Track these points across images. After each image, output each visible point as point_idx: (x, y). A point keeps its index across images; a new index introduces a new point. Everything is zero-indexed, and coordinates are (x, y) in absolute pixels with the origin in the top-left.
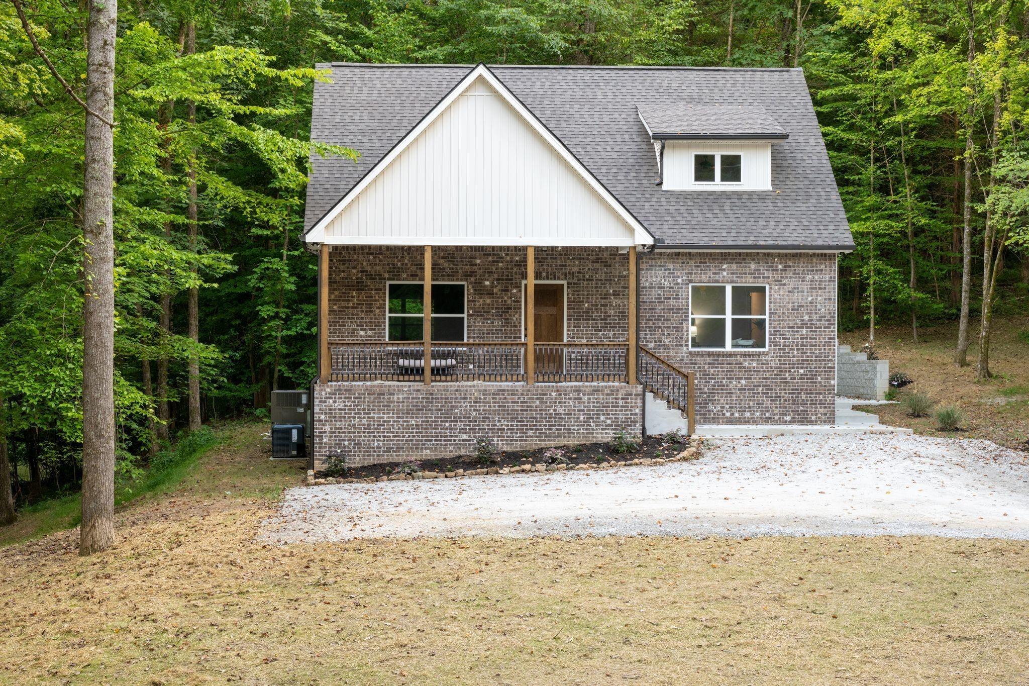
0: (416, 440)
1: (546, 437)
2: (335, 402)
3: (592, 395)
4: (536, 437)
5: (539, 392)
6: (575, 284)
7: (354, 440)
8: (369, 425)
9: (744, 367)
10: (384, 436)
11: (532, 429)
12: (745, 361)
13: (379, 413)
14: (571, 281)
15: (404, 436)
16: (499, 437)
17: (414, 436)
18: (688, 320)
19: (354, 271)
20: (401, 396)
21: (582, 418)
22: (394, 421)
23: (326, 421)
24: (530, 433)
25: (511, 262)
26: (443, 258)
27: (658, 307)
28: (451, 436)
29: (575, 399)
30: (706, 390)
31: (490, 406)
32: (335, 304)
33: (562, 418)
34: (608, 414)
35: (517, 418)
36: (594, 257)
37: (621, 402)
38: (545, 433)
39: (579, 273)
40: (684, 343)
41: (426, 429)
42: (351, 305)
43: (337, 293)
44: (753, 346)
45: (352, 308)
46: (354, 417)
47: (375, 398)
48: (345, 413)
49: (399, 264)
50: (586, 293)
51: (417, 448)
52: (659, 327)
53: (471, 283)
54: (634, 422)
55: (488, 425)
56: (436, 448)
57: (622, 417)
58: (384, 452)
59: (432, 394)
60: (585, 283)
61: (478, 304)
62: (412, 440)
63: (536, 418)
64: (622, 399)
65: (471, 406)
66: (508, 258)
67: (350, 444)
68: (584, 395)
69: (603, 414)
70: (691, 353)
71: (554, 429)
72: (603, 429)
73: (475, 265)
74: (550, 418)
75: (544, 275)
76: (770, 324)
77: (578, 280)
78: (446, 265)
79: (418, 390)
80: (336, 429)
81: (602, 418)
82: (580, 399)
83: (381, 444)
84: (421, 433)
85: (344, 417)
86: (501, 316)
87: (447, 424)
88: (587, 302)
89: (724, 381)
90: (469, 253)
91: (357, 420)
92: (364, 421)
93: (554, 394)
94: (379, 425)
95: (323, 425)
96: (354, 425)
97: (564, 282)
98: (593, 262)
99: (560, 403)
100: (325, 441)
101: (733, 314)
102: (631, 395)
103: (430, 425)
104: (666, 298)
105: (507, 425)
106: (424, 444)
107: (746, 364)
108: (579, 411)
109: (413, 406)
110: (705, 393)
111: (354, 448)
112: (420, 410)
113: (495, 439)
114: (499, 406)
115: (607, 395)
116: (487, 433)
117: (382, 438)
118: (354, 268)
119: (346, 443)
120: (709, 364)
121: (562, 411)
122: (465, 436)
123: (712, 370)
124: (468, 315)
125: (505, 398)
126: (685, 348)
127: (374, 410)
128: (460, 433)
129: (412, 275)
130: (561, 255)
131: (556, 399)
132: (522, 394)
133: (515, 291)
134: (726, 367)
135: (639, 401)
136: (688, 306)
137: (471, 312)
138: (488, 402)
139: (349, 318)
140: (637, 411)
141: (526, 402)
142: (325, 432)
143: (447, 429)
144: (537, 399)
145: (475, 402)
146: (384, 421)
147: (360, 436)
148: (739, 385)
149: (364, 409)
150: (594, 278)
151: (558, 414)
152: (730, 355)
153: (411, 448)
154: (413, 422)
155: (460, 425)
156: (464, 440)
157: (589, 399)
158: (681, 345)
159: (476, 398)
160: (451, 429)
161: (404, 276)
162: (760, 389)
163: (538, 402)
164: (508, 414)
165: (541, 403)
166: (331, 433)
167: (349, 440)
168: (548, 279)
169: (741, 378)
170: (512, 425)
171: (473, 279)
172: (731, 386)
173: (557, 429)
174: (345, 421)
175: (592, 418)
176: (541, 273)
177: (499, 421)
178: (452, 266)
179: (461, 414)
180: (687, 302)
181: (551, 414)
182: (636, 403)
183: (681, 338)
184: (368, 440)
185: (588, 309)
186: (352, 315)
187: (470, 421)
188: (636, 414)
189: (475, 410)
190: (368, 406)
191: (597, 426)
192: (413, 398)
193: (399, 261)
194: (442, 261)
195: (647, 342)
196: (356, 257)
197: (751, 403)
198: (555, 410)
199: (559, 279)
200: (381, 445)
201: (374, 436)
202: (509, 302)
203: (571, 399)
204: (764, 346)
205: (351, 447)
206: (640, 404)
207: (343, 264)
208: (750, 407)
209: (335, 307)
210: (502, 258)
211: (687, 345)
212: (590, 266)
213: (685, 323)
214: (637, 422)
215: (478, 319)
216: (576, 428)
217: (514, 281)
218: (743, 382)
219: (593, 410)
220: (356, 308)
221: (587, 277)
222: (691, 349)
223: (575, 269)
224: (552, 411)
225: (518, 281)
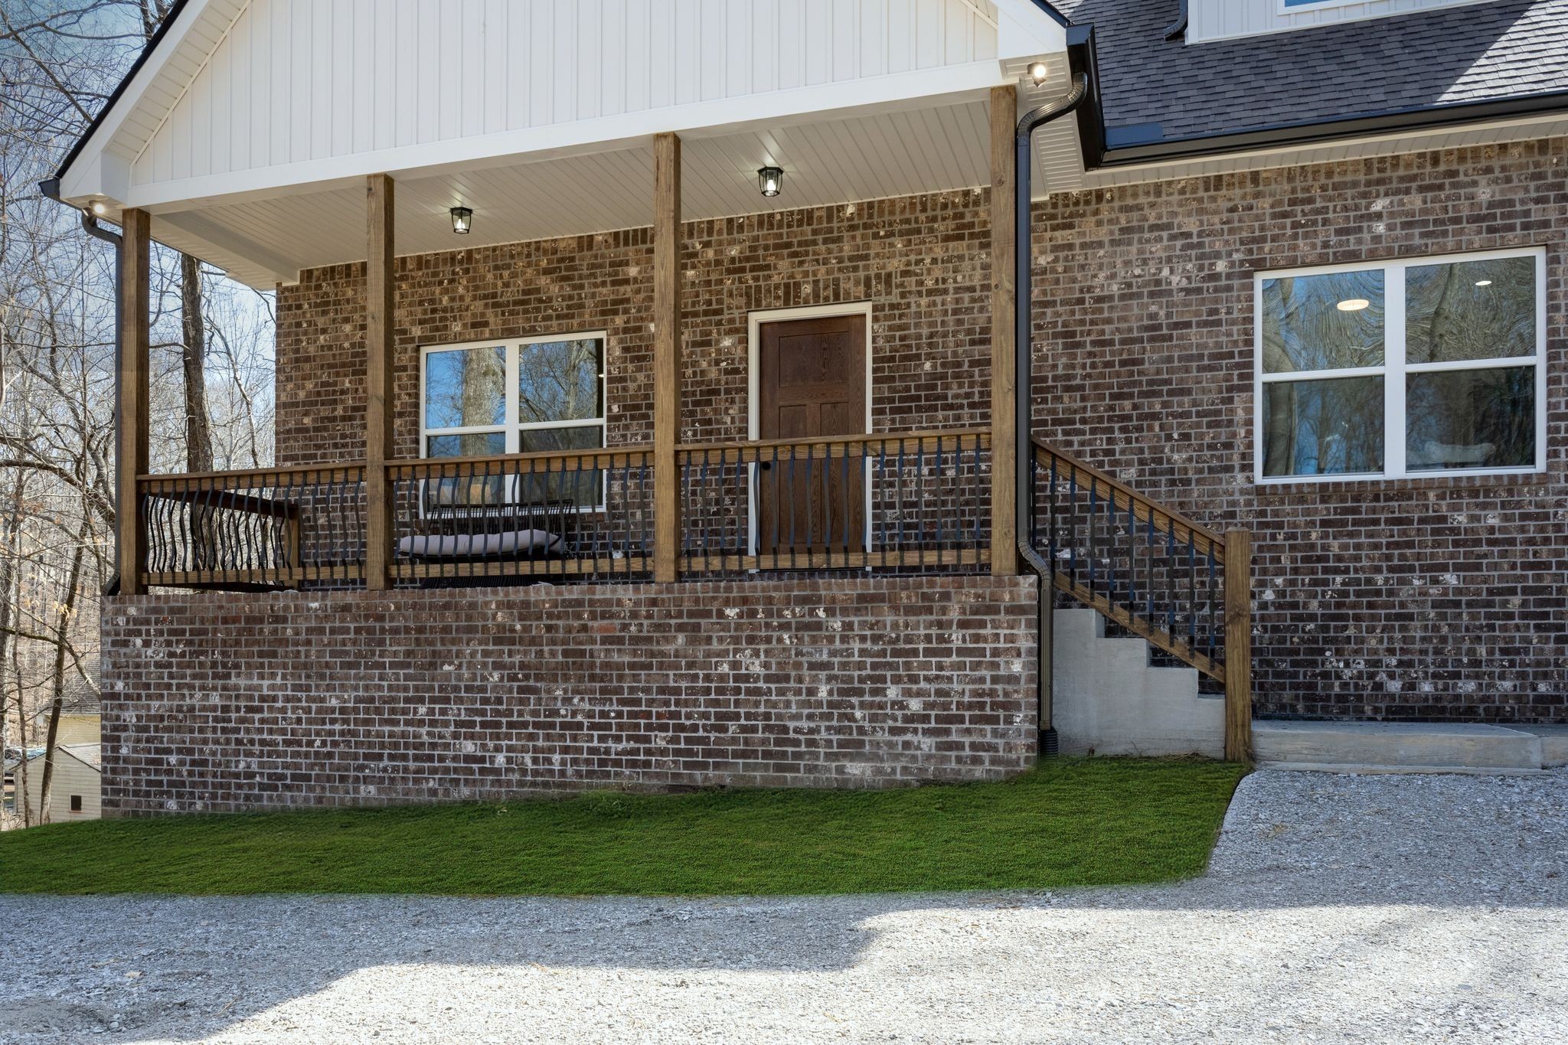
0: (343, 756)
1: (707, 753)
2: (147, 644)
3: (857, 611)
4: (678, 752)
5: (687, 606)
6: (892, 306)
7: (191, 751)
8: (226, 709)
9: (1454, 531)
10: (263, 742)
11: (664, 728)
12: (1456, 508)
13: (250, 677)
14: (883, 299)
15: (310, 744)
16: (565, 750)
17: (335, 744)
18: (1250, 388)
19: (348, 328)
20: (303, 626)
21: (823, 692)
22: (287, 699)
23: (128, 697)
24: (660, 741)
25: (718, 263)
26: (547, 272)
27: (1152, 357)
28: (433, 746)
29: (803, 627)
30: (1314, 606)
31: (540, 654)
32: (306, 414)
33: (757, 692)
34: (915, 680)
35: (619, 690)
36: (951, 224)
37: (956, 637)
38: (704, 741)
39: (905, 273)
40: (1236, 461)
41: (367, 722)
42: (339, 412)
43: (309, 385)
44: (1486, 464)
45: (344, 419)
46: (191, 687)
47: (239, 632)
48: (171, 676)
49: (445, 299)
50: (925, 331)
51: (343, 779)
52: (1154, 416)
53: (616, 332)
54: (1005, 706)
55: (535, 713)
56: (392, 780)
57: (961, 689)
58: (263, 787)
59: (381, 618)
60: (924, 301)
61: (632, 386)
62: (330, 755)
63: (677, 691)
64: (963, 625)
65: (485, 654)
66: (710, 254)
67: (182, 763)
68: (829, 611)
69: (897, 680)
70: (1261, 490)
71: (732, 726)
72: (893, 731)
73: (626, 281)
74: (720, 691)
75: (807, 289)
76: (1550, 381)
77: (903, 295)
78: (555, 289)
79: (346, 608)
80: (149, 718)
81: (893, 692)
82: (818, 626)
83: (254, 762)
84: (354, 733)
85: (169, 686)
86: (692, 413)
87: (422, 710)
88: (930, 357)
89: (1380, 579)
90: (611, 253)
91: (198, 695)
92: (215, 699)
93: (731, 612)
94: (250, 709)
95: (121, 707)
96: (192, 709)
97: (865, 308)
98: (947, 239)
99: (751, 640)
100: (124, 751)
101: (1410, 359)
102: (993, 610)
103: (378, 711)
104: (1177, 326)
105: (590, 714)
106: (361, 768)
107: (1461, 519)
108: (812, 666)
109: (333, 654)
110: (1312, 617)
111: (191, 774)
112: (350, 665)
113: (556, 757)
114: (565, 653)
115: (910, 610)
116: (532, 737)
117: (257, 748)
118: (346, 320)
119: (173, 759)
120: (1325, 523)
121: (757, 669)
122: (469, 747)
123: (1335, 545)
124: (609, 419)
125: (584, 628)
126: (1240, 477)
127: (237, 666)
128: (456, 736)
129: (474, 325)
130: (852, 228)
131: (739, 627)
132: (634, 615)
133: (727, 342)
134: (1385, 534)
135: (1021, 631)
136: (1250, 342)
137: (615, 409)
138: (533, 641)
139: (336, 446)
140: (1017, 667)
141: (648, 640)
142: (125, 728)
143: (421, 723)
144: (680, 628)
145: (498, 641)
146: (263, 699)
147: (205, 742)
148: (1434, 591)
149: (214, 665)
150: (950, 285)
151: (746, 678)
152: (1400, 491)
153: (329, 779)
154: (334, 702)
155: (456, 711)
156: (468, 758)
157: (847, 626)
158: (1229, 469)
159: (501, 627)
160: (433, 723)
161: (457, 327)
162: (1516, 600)
163: (681, 639)
164: (593, 678)
165: (692, 641)
166: (140, 729)
167: (180, 751)
168: (817, 299)
169: (1444, 568)
170: (604, 714)
171: (619, 321)
172: (1405, 593)
173: (744, 729)
174: (171, 697)
175: (860, 692)
176: (797, 285)
177: (567, 701)
178: (568, 291)
179: (459, 678)
180: (1249, 333)
181: (723, 678)
182: (1011, 639)
183: (1228, 446)
184: (224, 753)
185: (933, 376)
186: (343, 436)
187: (485, 701)
188: (1013, 679)
189: (497, 666)
190: (224, 654)
191: (873, 718)
192: (333, 631)
193: (446, 291)
194: (543, 281)
195: (1115, 463)
196: (350, 293)
197: (1482, 651)
198: (735, 665)
199: (848, 300)
200: (254, 767)
201: (239, 742)
202: (713, 374)
203: (785, 627)
204: (1531, 461)
205: (185, 770)
206: (1026, 643)
207: (325, 313)
208: (1476, 663)
209: (306, 420)
210: (695, 255)
211: (1248, 468)
212: (939, 252)
213: (1238, 399)
214: (1017, 706)
215: (634, 428)
216: (805, 724)
217: (726, 316)
218: (1451, 579)
219: (861, 666)
220: (351, 418)
221: (930, 283)
222: (1259, 479)
223: (895, 265)
224: (725, 668)
225: (736, 314)
